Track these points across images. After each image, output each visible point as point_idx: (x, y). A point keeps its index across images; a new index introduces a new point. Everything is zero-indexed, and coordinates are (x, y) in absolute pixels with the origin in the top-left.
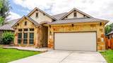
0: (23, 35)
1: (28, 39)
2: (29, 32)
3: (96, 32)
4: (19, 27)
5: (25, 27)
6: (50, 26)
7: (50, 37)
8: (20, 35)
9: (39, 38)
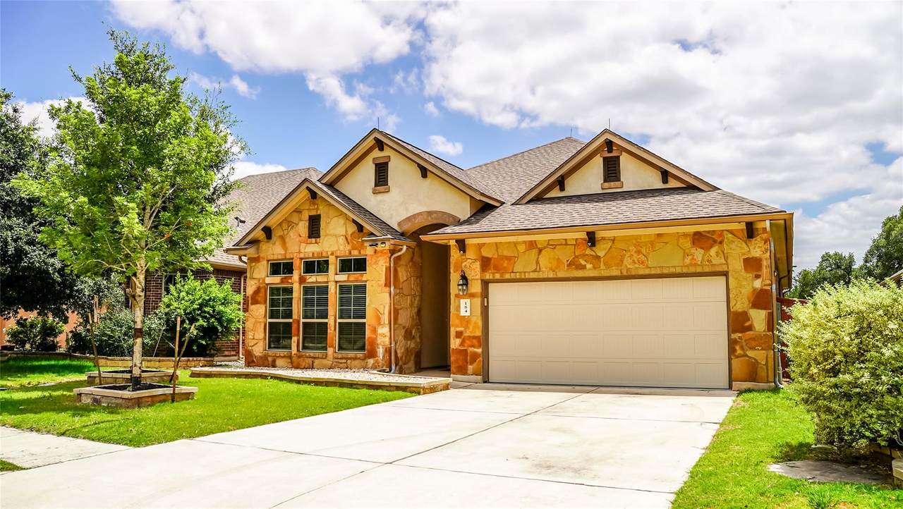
0: (297, 294)
1: (333, 321)
2: (334, 279)
3: (725, 274)
4: (274, 251)
5: (312, 250)
6: (462, 245)
7: (463, 308)
8: (279, 300)
9: (395, 313)
